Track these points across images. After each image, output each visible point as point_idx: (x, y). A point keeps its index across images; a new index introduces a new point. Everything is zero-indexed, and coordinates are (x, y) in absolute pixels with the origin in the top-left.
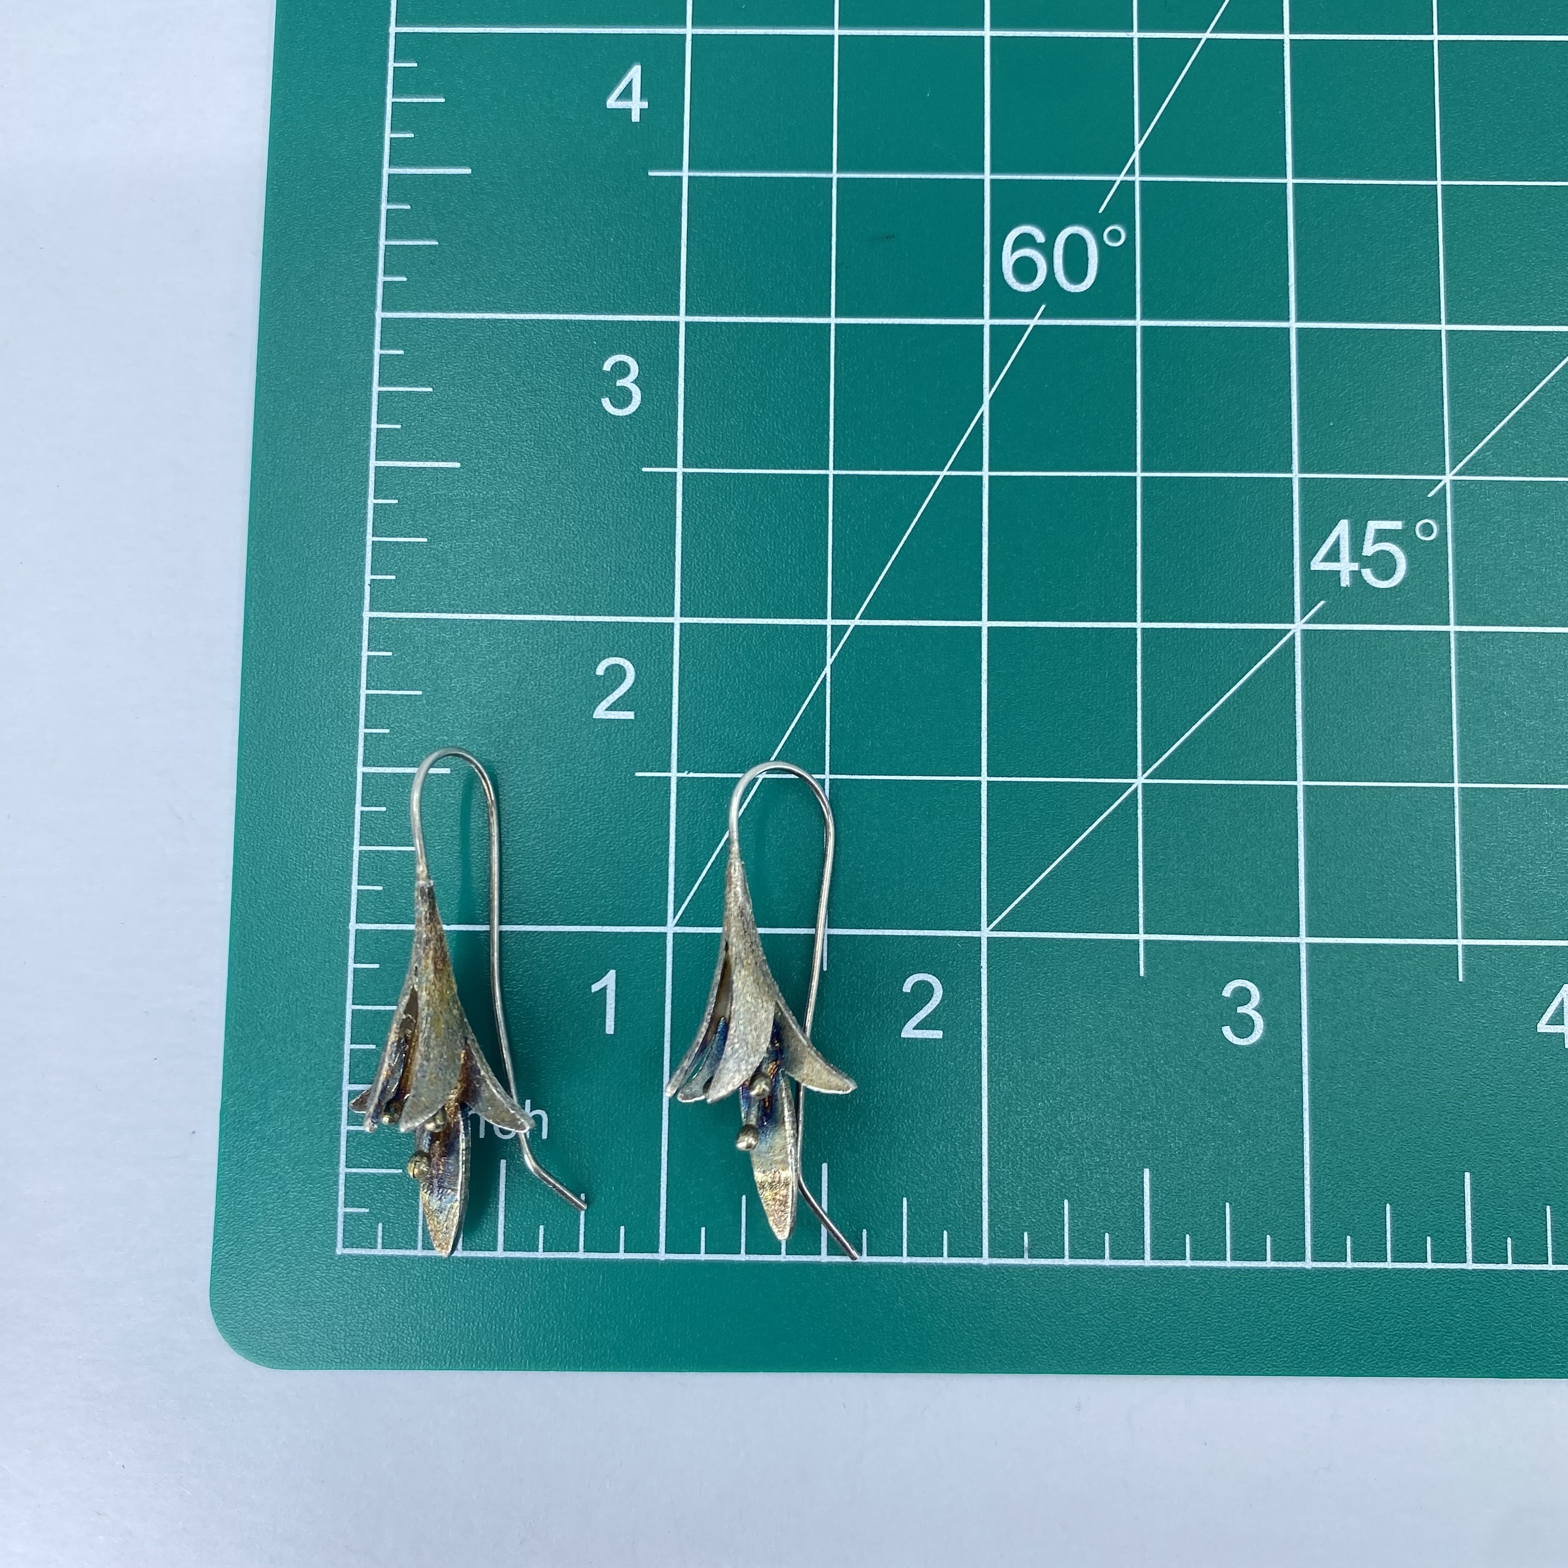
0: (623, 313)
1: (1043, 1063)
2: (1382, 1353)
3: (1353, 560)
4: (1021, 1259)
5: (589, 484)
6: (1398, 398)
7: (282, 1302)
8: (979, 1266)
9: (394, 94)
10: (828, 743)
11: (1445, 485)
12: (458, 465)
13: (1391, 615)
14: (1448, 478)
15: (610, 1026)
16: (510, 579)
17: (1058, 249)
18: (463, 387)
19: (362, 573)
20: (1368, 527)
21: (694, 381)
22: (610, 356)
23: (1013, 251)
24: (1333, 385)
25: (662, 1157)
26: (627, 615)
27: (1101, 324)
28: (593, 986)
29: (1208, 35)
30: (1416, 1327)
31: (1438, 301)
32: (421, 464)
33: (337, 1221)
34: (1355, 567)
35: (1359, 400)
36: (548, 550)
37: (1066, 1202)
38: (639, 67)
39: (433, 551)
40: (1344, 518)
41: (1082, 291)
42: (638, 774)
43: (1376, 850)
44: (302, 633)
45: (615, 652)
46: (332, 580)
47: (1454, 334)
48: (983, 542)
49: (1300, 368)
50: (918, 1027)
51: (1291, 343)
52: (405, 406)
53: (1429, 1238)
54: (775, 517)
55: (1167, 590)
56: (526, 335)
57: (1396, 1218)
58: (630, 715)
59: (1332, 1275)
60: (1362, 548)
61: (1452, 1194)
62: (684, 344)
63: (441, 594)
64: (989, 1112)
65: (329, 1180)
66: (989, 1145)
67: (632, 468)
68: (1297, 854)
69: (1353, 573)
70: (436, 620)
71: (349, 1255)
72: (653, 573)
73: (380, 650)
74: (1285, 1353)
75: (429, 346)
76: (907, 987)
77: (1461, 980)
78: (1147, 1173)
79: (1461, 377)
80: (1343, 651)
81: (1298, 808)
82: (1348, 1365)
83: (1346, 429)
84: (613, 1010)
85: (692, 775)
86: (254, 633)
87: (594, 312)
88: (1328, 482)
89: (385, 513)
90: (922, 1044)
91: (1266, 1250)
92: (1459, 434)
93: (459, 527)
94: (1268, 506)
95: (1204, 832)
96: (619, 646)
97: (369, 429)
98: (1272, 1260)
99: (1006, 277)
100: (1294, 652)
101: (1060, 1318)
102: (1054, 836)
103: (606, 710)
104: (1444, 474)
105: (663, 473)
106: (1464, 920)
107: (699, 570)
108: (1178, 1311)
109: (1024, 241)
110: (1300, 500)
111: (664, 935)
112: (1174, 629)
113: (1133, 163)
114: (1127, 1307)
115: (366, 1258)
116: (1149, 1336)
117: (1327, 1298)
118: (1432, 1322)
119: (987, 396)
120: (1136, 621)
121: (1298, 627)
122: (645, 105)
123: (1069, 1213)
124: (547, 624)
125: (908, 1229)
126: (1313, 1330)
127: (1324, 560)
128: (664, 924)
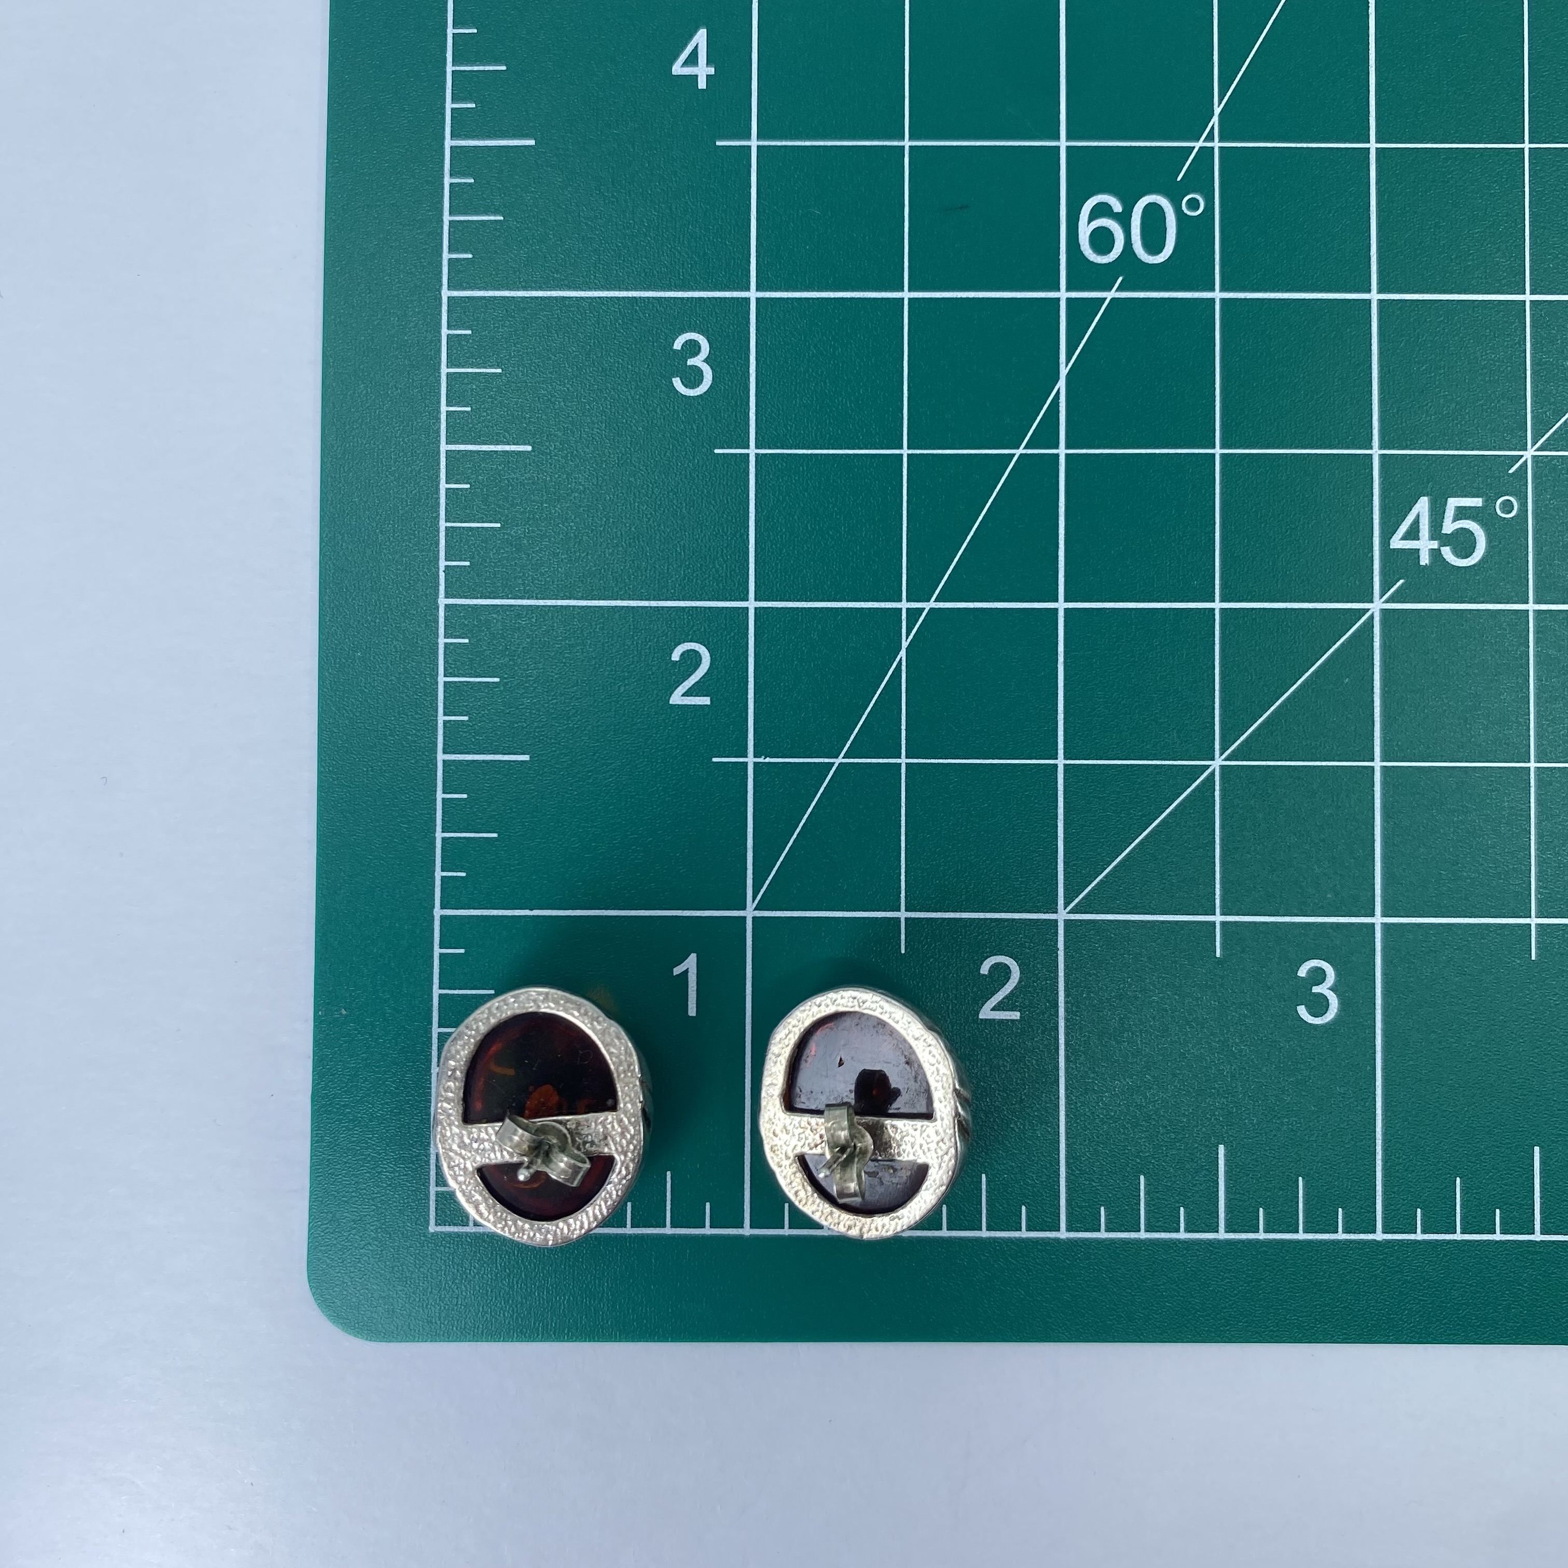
0: (693, 290)
1: (1118, 1042)
2: (1451, 1322)
3: (1432, 538)
4: (1098, 1233)
5: (661, 466)
6: (1480, 371)
7: (377, 1278)
8: (1057, 1240)
9: (454, 63)
10: (903, 727)
11: (1526, 461)
12: (529, 448)
13: (1470, 593)
14: (1529, 454)
15: (692, 1008)
16: (584, 565)
17: (1135, 219)
18: (533, 368)
19: (437, 559)
20: (1448, 504)
21: (766, 359)
22: (680, 335)
23: (1089, 223)
24: (1414, 358)
25: (746, 1135)
26: (701, 600)
27: (1180, 297)
28: (675, 969)
30: (1484, 1297)
31: (1522, 270)
32: (492, 448)
33: (429, 1200)
34: (1435, 545)
35: (1441, 374)
36: (621, 534)
37: (1142, 1178)
38: (705, 30)
39: (506, 537)
40: (1424, 496)
41: (1159, 262)
42: (715, 760)
43: (1452, 830)
44: (378, 621)
45: (690, 637)
46: (406, 567)
47: (1540, 305)
48: (1060, 522)
49: (1380, 341)
50: (996, 1008)
51: (1372, 315)
52: (474, 387)
53: (1498, 1211)
54: (849, 498)
55: (1246, 569)
56: (596, 314)
57: (1465, 1192)
58: (706, 701)
59: (1401, 1246)
60: (1442, 526)
61: (1521, 1167)
62: (755, 321)
63: (515, 580)
64: (1067, 1089)
65: (421, 1160)
66: (1067, 1123)
67: (704, 450)
68: (1373, 834)
69: (1432, 551)
70: (511, 606)
71: (441, 1232)
72: (727, 556)
73: (456, 637)
74: (1356, 1321)
75: (497, 325)
76: (985, 969)
77: (1533, 958)
78: (1221, 1149)
79: (1545, 349)
80: (1422, 630)
81: (1375, 789)
82: (1417, 1333)
83: (1427, 404)
84: (695, 992)
85: (768, 760)
86: (330, 620)
87: (663, 289)
88: (1408, 458)
89: (457, 498)
90: (999, 1025)
91: (1337, 1222)
92: (1542, 408)
93: (532, 511)
94: (1347, 483)
95: (1281, 814)
96: (694, 631)
97: (439, 412)
98: (1343, 1233)
99: (1082, 249)
100: (1373, 632)
101: (1136, 1289)
102: (1131, 818)
103: (683, 696)
104: (1526, 450)
105: (736, 454)
106: (1537, 898)
107: (773, 553)
108: (1251, 1282)
109: (1101, 210)
110: (1380, 477)
111: (744, 919)
112: (1253, 609)
113: (1213, 128)
114: (1201, 1278)
115: (458, 1235)
116: (1223, 1305)
117: (1396, 1269)
118: (1500, 1291)
119: (1064, 371)
120: (1214, 601)
121: (1376, 606)
122: (712, 71)
123: (1145, 1188)
124: (622, 609)
125: (987, 1204)
126: (1382, 1299)
127: (1404, 538)
128: (744, 908)
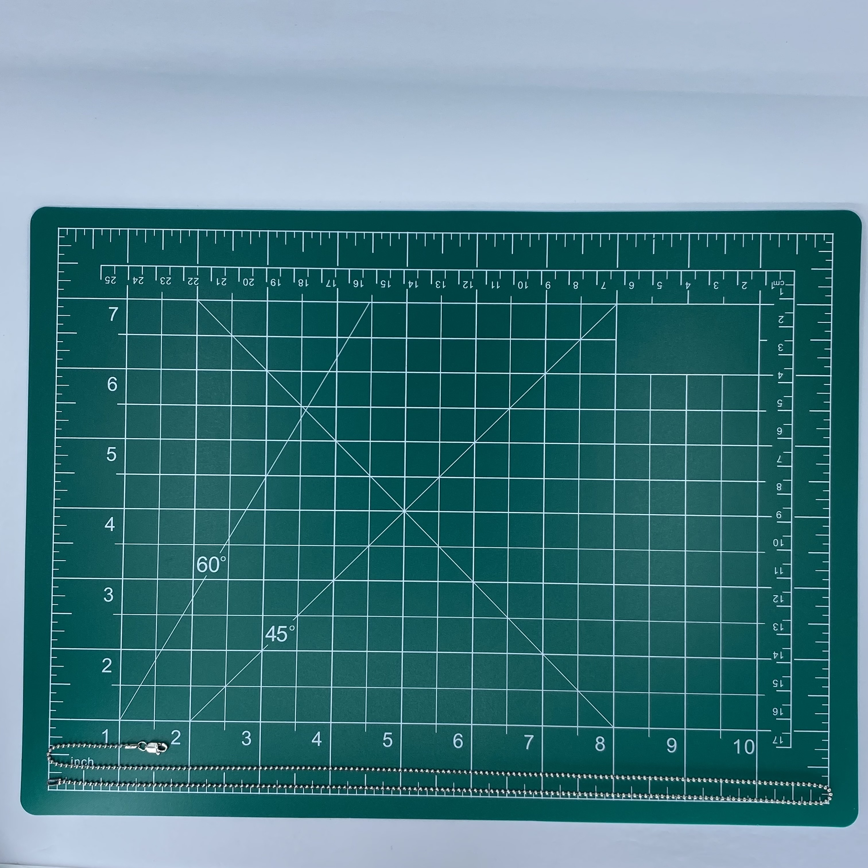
0: (110, 578)
3: (275, 635)
8: (187, 794)
9: (55, 524)
10: (155, 678)
11: (297, 618)
12: (71, 614)
13: (283, 648)
14: (297, 616)
15: (106, 741)
17: (210, 562)
19: (50, 638)
20: (279, 627)
22: (106, 588)
23: (200, 563)
26: (109, 648)
27: (219, 580)
28: (103, 733)
29: (246, 510)
31: (297, 574)
32: (63, 614)
34: (275, 637)
37: (206, 780)
38: (113, 518)
39: (66, 634)
40: (273, 626)
41: (215, 572)
42: (112, 685)
45: (107, 657)
47: (301, 582)
48: (192, 631)
49: (265, 590)
50: (175, 742)
51: (263, 584)
52: (59, 600)
58: (110, 671)
59: (264, 796)
60: (277, 633)
62: (123, 585)
67: (110, 614)
68: (260, 703)
69: (275, 638)
70: (66, 649)
71: (50, 791)
72: (115, 639)
73: (54, 656)
76: (173, 733)
77: (295, 731)
78: (224, 774)
79: (302, 592)
80: (272, 656)
81: (260, 692)
84: (107, 738)
85: (124, 685)
88: (270, 617)
89: (55, 625)
90: (176, 745)
91: (250, 790)
92: (300, 606)
97: (51, 605)
98: (252, 793)
99: (198, 569)
100: (261, 657)
103: (105, 670)
104: (296, 615)
105: (118, 615)
106: (296, 717)
108: (230, 804)
109: (202, 560)
110: (264, 621)
111: (118, 721)
112: (234, 651)
113: (228, 541)
115: (54, 791)
119: (193, 597)
120: (226, 650)
121: (262, 651)
122: (114, 527)
124: (92, 650)
127: (268, 635)
128: (118, 719)
